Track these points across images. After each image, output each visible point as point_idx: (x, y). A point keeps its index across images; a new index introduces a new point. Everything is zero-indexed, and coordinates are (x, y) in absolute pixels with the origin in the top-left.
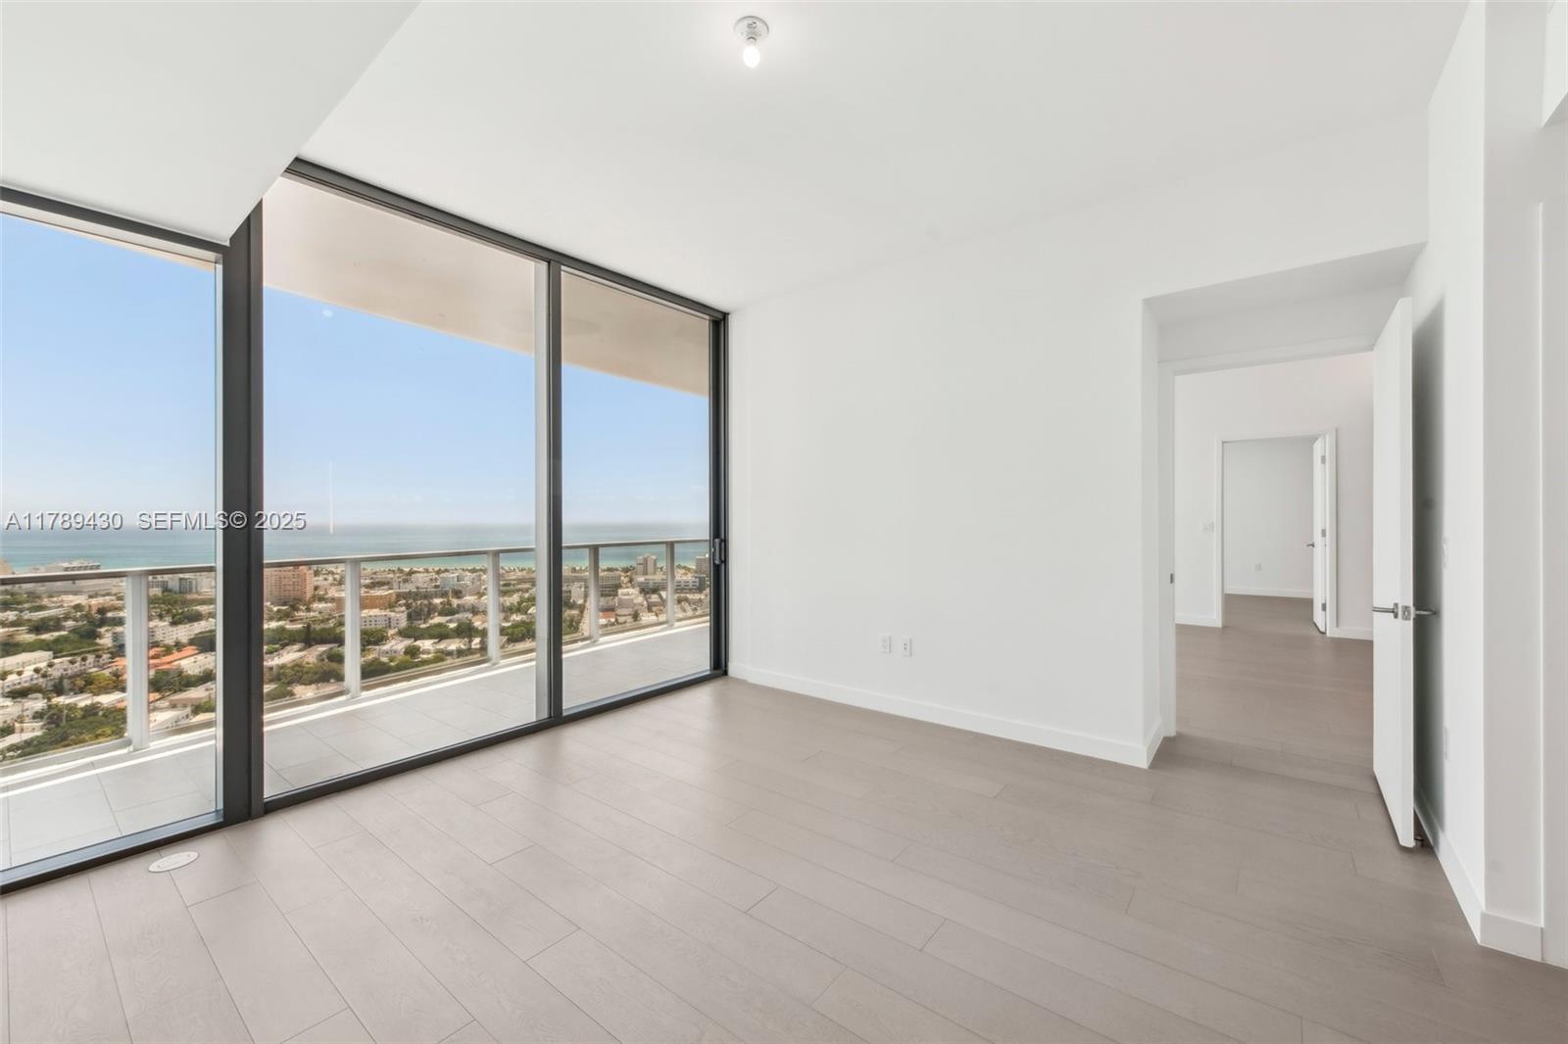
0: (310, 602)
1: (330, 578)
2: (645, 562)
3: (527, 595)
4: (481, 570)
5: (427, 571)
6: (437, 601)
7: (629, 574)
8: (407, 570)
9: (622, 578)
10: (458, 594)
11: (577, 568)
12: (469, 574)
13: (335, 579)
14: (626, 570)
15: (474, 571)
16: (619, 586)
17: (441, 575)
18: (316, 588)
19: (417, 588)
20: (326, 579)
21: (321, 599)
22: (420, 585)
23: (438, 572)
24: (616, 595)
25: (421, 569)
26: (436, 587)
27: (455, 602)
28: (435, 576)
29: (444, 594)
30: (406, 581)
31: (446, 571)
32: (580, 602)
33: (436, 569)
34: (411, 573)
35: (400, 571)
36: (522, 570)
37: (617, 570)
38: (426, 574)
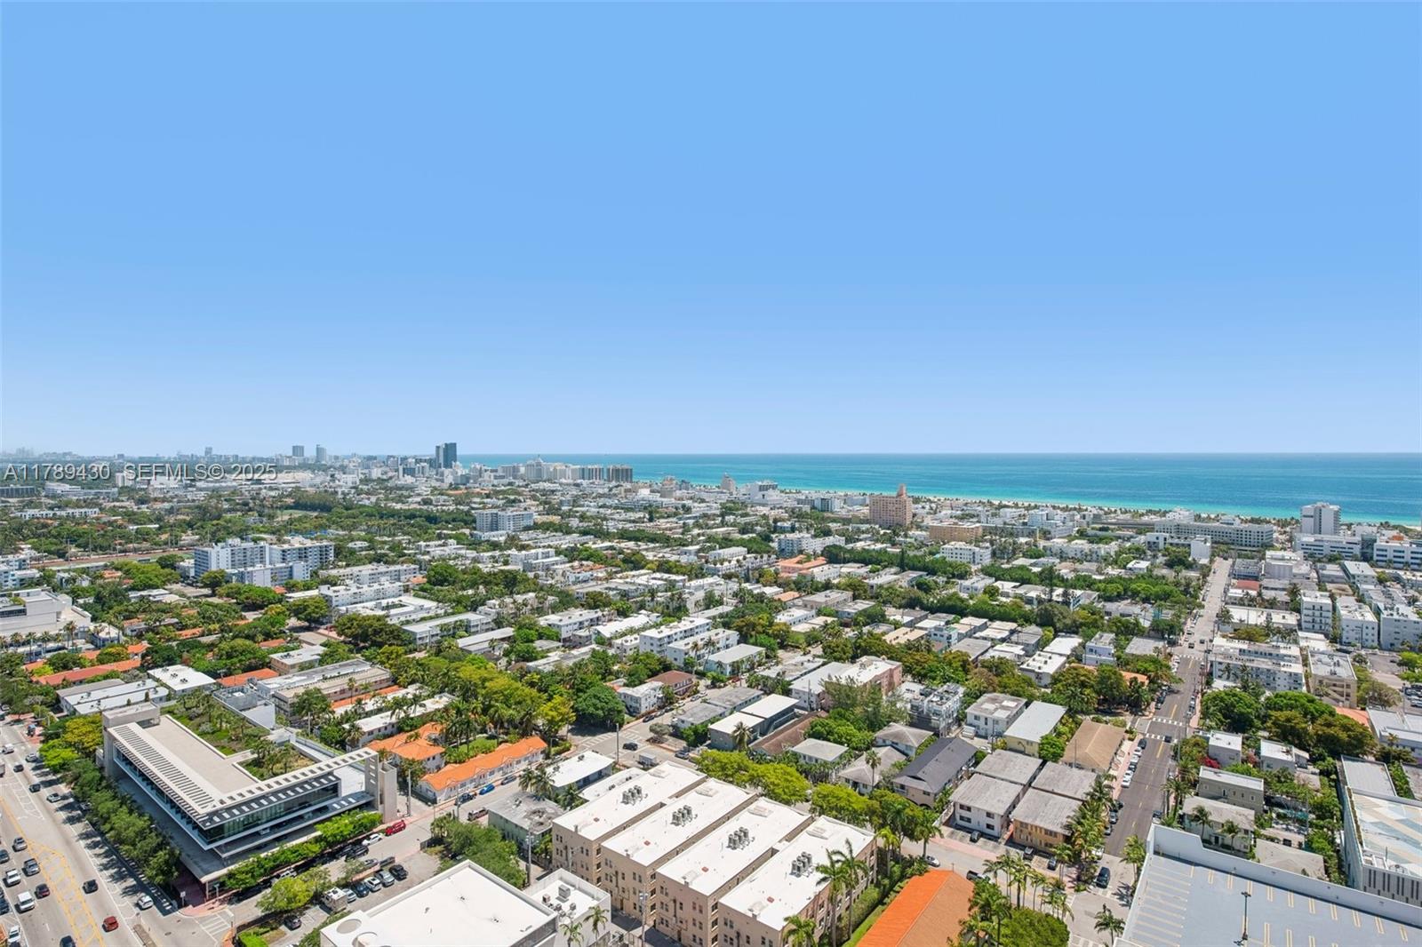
0: (910, 529)
1: (928, 507)
2: (1318, 515)
3: (1128, 545)
4: (1075, 509)
5: (1016, 506)
6: (1023, 540)
7: (1288, 529)
8: (997, 503)
9: (1275, 535)
10: (1046, 535)
11: (1204, 515)
12: (1059, 511)
13: (931, 508)
14: (1283, 524)
15: (1066, 509)
16: (1270, 546)
17: (1032, 512)
18: (914, 515)
19: (1005, 523)
20: (923, 508)
21: (919, 527)
22: (1007, 521)
23: (1028, 508)
24: (1263, 558)
25: (1010, 504)
26: (1025, 524)
27: (1042, 543)
28: (1023, 512)
29: (1031, 534)
30: (994, 515)
31: (1036, 507)
32: (1204, 561)
33: (1026, 504)
34: (1001, 506)
35: (991, 504)
36: (1126, 512)
37: (1269, 522)
38: (1014, 510)
